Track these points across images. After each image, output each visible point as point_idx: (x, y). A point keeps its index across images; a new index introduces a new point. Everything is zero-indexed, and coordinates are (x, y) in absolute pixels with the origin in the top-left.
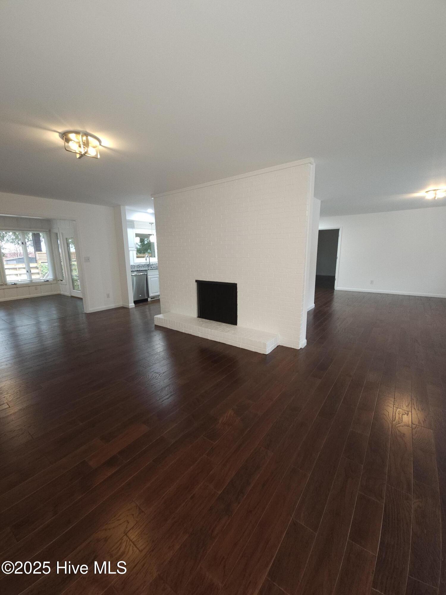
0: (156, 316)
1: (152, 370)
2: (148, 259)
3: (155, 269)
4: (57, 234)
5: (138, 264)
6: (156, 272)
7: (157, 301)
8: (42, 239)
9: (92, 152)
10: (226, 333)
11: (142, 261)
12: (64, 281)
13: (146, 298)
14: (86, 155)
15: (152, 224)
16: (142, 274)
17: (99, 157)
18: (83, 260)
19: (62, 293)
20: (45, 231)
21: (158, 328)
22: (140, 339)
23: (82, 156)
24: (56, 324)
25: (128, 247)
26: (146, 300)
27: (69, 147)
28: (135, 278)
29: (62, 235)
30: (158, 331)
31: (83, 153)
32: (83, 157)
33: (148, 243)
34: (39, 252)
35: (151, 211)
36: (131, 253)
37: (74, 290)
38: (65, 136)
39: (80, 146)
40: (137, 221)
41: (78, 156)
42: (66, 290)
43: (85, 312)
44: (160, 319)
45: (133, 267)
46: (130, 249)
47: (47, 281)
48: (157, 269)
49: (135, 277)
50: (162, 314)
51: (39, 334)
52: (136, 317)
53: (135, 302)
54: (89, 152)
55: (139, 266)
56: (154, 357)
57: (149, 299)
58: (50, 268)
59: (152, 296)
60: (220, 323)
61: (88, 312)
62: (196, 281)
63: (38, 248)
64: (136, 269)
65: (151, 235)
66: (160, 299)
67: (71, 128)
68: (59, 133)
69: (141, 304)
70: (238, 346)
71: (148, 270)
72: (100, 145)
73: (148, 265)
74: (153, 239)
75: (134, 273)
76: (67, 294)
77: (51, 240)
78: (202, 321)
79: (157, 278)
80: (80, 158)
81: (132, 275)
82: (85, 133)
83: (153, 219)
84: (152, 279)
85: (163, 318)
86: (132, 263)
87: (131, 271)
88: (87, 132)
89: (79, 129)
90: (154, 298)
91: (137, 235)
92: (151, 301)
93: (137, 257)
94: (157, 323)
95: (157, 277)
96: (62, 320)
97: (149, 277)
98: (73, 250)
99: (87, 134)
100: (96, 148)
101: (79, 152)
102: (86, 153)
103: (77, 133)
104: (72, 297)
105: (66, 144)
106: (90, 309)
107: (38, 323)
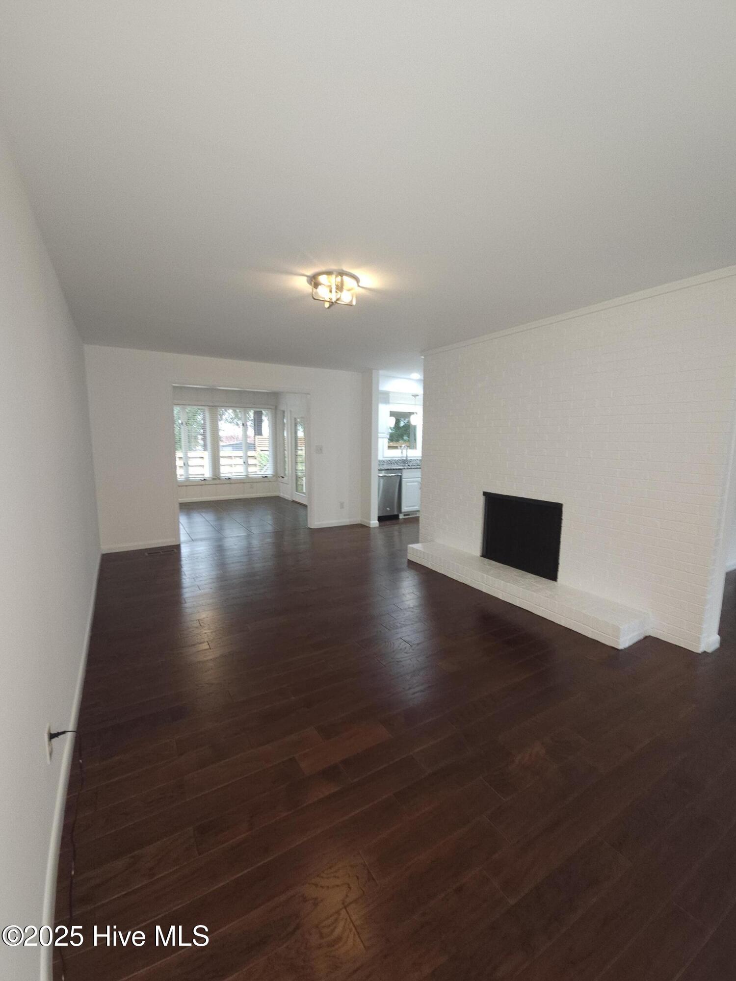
0: (410, 546)
1: (399, 636)
2: (404, 451)
3: (414, 468)
4: (284, 412)
5: (389, 459)
6: (417, 473)
7: (413, 520)
8: (264, 418)
9: (346, 298)
10: (535, 594)
11: (396, 454)
12: (286, 478)
13: (396, 513)
14: (338, 302)
15: (415, 396)
16: (395, 476)
17: (354, 303)
18: (315, 450)
19: (281, 495)
20: (270, 409)
21: (412, 565)
22: (381, 580)
23: (332, 304)
24: (269, 540)
25: (378, 433)
26: (396, 517)
27: (316, 293)
28: (382, 481)
29: (291, 414)
30: (412, 571)
31: (334, 300)
32: (333, 306)
33: (405, 424)
34: (259, 437)
35: (417, 376)
36: (380, 441)
37: (297, 493)
38: (314, 281)
39: (331, 291)
40: (393, 392)
41: (327, 305)
42: (287, 493)
43: (309, 526)
44: (417, 551)
45: (382, 462)
46: (380, 435)
47: (266, 477)
48: (419, 468)
49: (383, 479)
50: (422, 542)
51: (249, 551)
52: (379, 542)
53: (380, 519)
54: (342, 298)
55: (390, 462)
56: (404, 614)
57: (401, 516)
58: (271, 459)
59: (406, 511)
60: (524, 572)
61: (312, 527)
62: (485, 494)
63: (258, 431)
64: (386, 467)
65: (413, 413)
66: (418, 517)
67: (323, 268)
68: (307, 276)
69: (388, 523)
70: (556, 622)
71: (405, 469)
72: (359, 286)
73: (405, 462)
74: (417, 421)
75: (381, 473)
76: (288, 497)
77: (276, 421)
78: (490, 565)
79: (416, 484)
80: (330, 306)
81: (379, 476)
82: (340, 271)
83: (419, 390)
84: (408, 484)
85: (421, 549)
86: (380, 458)
87: (379, 470)
88: (343, 270)
89: (333, 267)
90: (408, 515)
91: (392, 414)
92: (404, 519)
93: (389, 447)
94: (411, 557)
95: (416, 482)
96: (279, 534)
97: (403, 479)
98: (301, 434)
99: (341, 274)
100: (352, 292)
101: (329, 300)
102: (338, 300)
103: (329, 273)
104: (294, 502)
105: (315, 290)
106: (316, 523)
107: (249, 537)
